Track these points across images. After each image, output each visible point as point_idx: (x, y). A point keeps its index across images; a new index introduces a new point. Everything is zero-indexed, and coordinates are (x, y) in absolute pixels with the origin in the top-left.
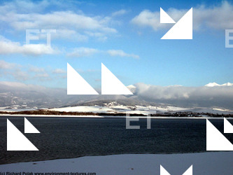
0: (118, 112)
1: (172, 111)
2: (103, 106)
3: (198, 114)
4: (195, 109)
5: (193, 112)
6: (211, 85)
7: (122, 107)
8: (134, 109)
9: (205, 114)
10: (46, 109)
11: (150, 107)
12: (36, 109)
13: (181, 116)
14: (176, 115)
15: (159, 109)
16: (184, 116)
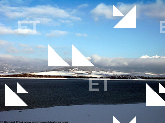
0: (79, 76)
1: (117, 75)
2: (69, 71)
3: (135, 77)
4: (133, 74)
5: (132, 76)
6: (144, 57)
7: (82, 72)
8: (90, 74)
9: (140, 77)
10: (28, 73)
11: (102, 72)
12: (21, 73)
13: (123, 78)
14: (119, 77)
15: (108, 73)
16: (125, 78)
